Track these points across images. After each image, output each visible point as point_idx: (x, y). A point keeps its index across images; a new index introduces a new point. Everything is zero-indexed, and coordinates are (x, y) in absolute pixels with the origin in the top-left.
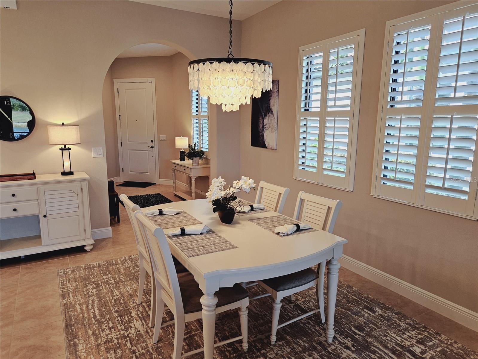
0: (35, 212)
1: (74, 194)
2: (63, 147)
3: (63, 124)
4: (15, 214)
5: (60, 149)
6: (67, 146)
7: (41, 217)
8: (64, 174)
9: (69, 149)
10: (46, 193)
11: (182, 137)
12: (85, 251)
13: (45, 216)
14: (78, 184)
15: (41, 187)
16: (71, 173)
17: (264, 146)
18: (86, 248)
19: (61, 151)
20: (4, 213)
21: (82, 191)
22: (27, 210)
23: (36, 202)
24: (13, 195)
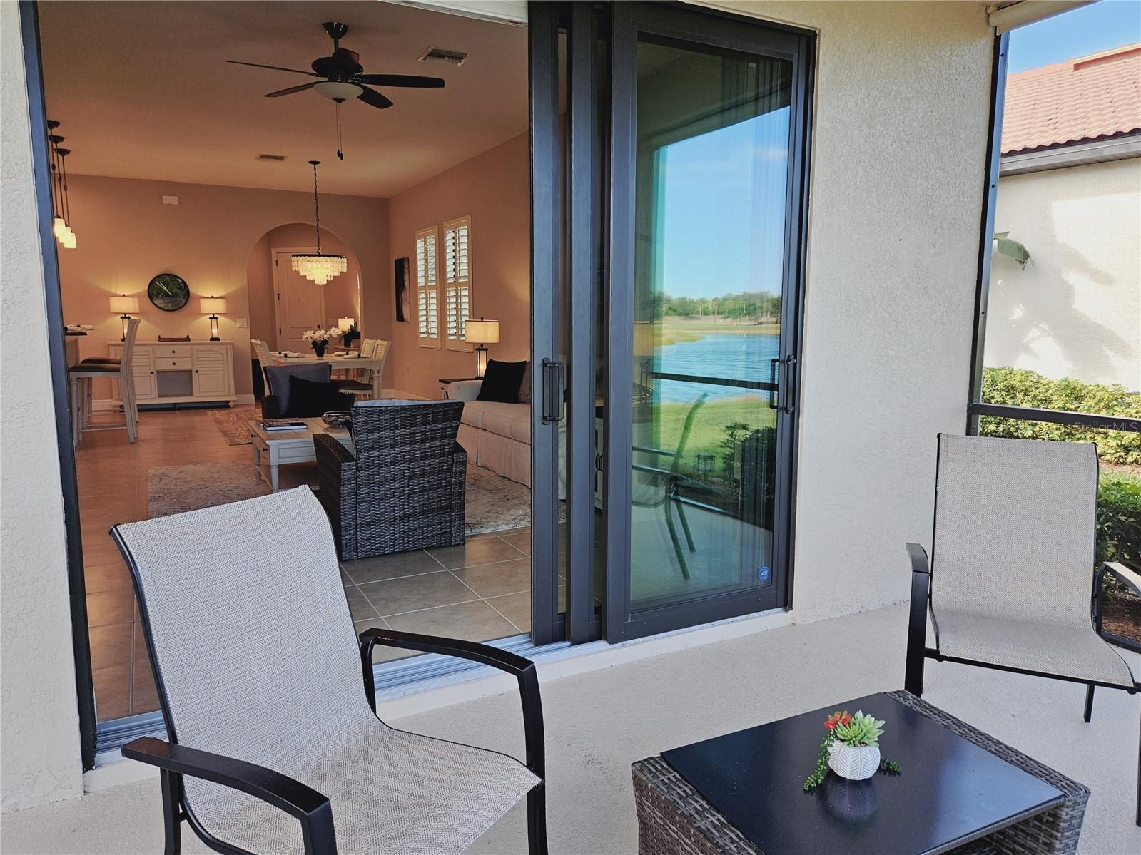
0: (188, 367)
1: (219, 355)
2: (212, 316)
3: (213, 297)
4: (173, 368)
5: (210, 318)
6: (215, 316)
7: (193, 372)
8: (212, 339)
9: (217, 318)
10: (199, 353)
11: (347, 318)
12: (229, 407)
13: (197, 371)
14: (224, 347)
15: (195, 347)
16: (218, 339)
18: (230, 404)
19: (210, 320)
20: (166, 365)
21: (227, 353)
22: (183, 365)
23: (190, 359)
24: (173, 352)
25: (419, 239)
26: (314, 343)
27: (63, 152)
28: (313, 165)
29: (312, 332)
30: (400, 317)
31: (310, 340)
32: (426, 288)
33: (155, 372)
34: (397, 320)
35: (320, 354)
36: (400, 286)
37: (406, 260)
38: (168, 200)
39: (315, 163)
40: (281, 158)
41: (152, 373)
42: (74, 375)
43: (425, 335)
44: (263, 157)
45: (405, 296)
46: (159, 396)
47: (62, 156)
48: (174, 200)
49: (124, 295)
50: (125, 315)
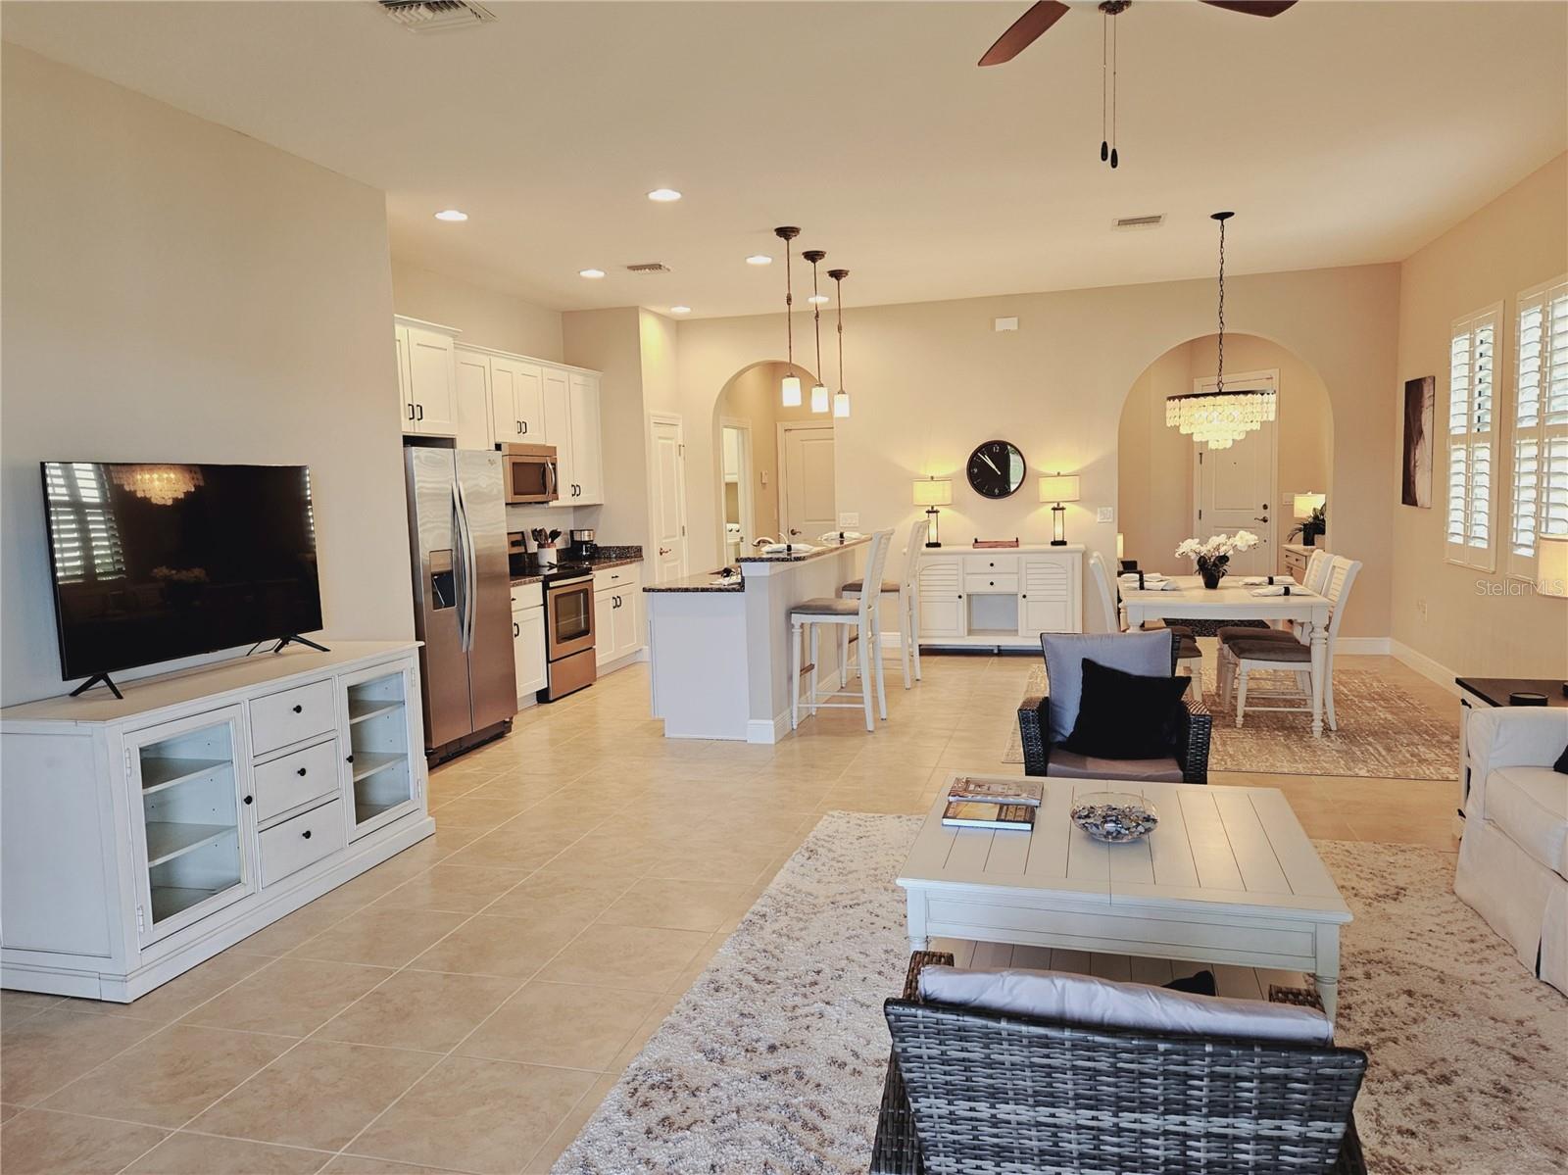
0: (1013, 589)
1: (1061, 571)
2: (1056, 505)
3: (1059, 474)
4: (991, 589)
5: (1052, 509)
6: (1061, 505)
7: (1020, 596)
8: (1054, 543)
9: (1063, 509)
10: (1029, 565)
11: (1310, 493)
13: (1024, 596)
14: (1071, 558)
15: (1023, 557)
16: (1063, 543)
17: (1414, 503)
19: (1053, 511)
20: (979, 586)
21: (1073, 569)
22: (1005, 585)
23: (1015, 577)
24: (992, 565)
25: (1459, 334)
26: (1202, 562)
27: (837, 275)
28: (1219, 221)
29: (1197, 540)
30: (1409, 497)
31: (1194, 557)
32: (1468, 439)
33: (965, 597)
34: (1403, 503)
35: (1211, 583)
36: (1412, 434)
37: (1430, 381)
38: (1001, 325)
39: (1222, 216)
40: (1154, 220)
42: (797, 619)
43: (1459, 540)
44: (1123, 223)
45: (1422, 453)
46: (970, 632)
47: (838, 280)
48: (1011, 324)
49: (932, 478)
50: (932, 508)
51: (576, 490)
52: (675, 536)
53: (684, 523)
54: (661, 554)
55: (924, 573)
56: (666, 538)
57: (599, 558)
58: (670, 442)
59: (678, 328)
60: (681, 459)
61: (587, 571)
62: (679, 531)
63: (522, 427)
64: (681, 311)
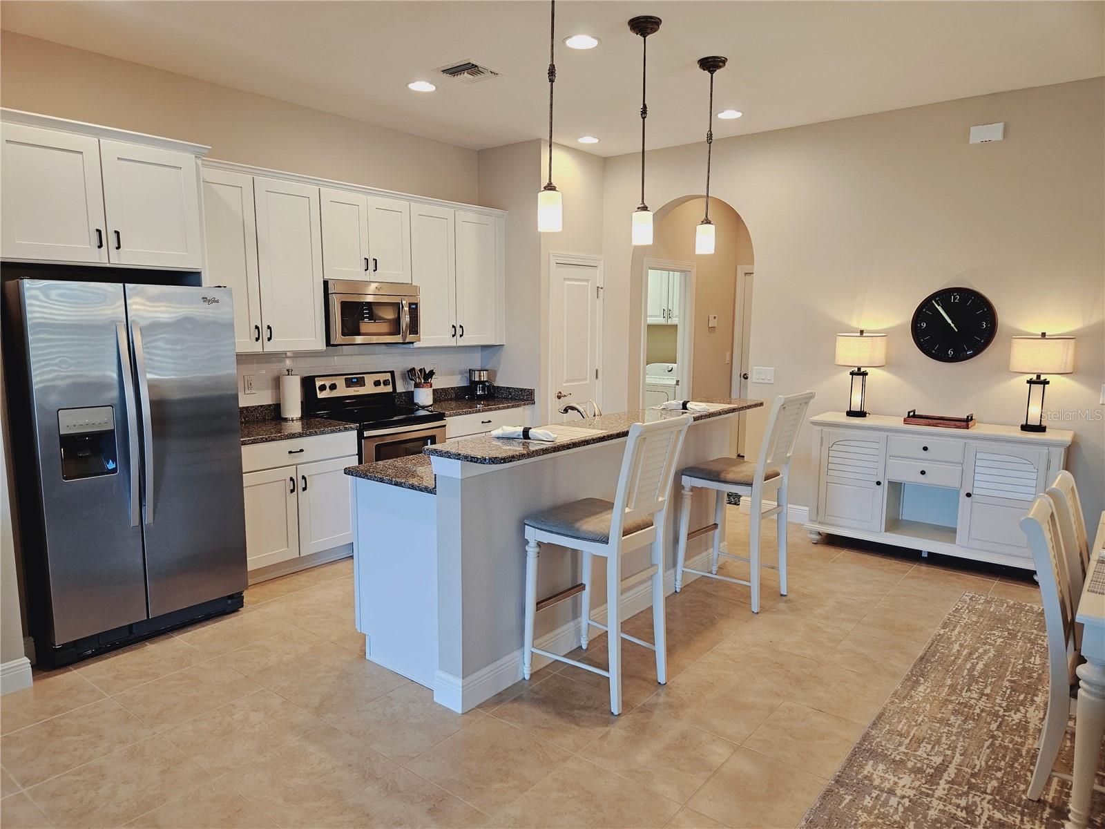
0: (953, 482)
1: (1029, 468)
2: (1034, 377)
3: (1044, 335)
4: (921, 480)
5: (1028, 382)
6: (1042, 377)
7: (963, 494)
8: (1026, 428)
9: (1044, 383)
10: (980, 455)
13: (969, 495)
16: (1040, 429)
19: (1029, 385)
20: (905, 473)
21: (1047, 465)
22: (941, 476)
23: (958, 467)
24: (925, 449)
33: (885, 484)
38: (979, 134)
41: (878, 483)
46: (891, 528)
47: (712, 72)
48: (994, 132)
49: (862, 332)
50: (859, 369)
51: (457, 331)
52: (586, 379)
53: (598, 366)
54: (559, 397)
55: (835, 447)
56: (566, 382)
57: (498, 398)
58: (586, 284)
59: (601, 164)
60: (599, 303)
61: (441, 417)
62: (590, 374)
63: (371, 264)
64: (588, 140)
